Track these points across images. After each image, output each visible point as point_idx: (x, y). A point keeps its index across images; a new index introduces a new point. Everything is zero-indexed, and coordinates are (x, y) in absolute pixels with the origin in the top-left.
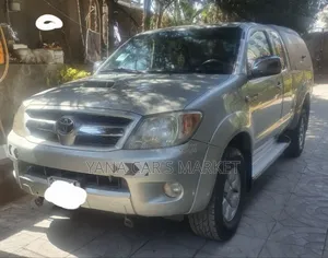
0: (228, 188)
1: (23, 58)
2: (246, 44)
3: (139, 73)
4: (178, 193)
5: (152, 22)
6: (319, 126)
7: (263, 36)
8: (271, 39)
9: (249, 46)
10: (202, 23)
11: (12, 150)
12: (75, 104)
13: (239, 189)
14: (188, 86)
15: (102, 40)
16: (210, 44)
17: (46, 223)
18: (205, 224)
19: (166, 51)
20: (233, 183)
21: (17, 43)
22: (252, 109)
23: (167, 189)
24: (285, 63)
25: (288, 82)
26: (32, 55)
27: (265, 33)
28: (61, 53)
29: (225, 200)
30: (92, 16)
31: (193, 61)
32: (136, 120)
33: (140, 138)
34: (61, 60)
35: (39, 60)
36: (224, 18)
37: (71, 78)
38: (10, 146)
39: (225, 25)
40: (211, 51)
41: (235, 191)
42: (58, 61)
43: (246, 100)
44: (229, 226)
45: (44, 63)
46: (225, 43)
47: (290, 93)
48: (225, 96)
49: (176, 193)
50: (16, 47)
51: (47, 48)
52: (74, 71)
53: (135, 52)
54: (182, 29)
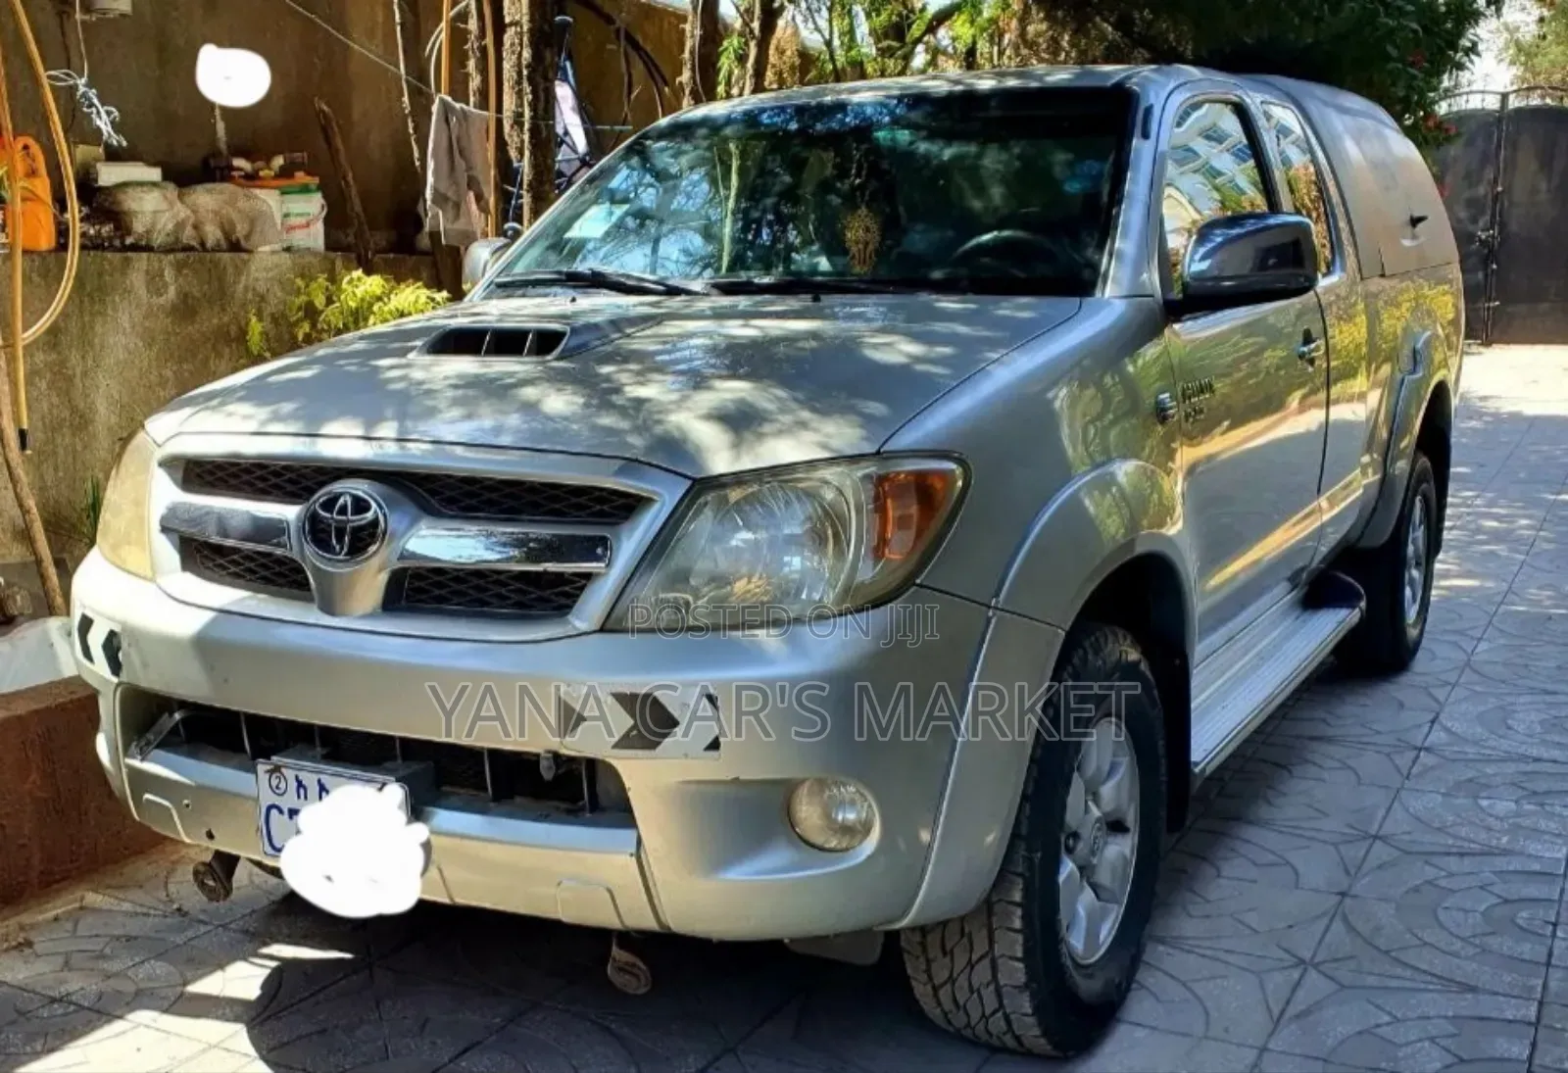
0: (1081, 811)
1: (139, 226)
2: (1158, 162)
3: (673, 291)
4: (855, 832)
5: (726, 63)
6: (1496, 537)
7: (1231, 124)
8: (1268, 140)
9: (1171, 170)
10: (952, 69)
11: (97, 638)
12: (388, 429)
13: (1131, 818)
14: (897, 350)
15: (501, 145)
16: (993, 160)
17: (244, 980)
18: (982, 972)
19: (790, 195)
20: (1107, 791)
21: (114, 155)
22: (1186, 455)
23: (808, 813)
24: (1336, 246)
25: (1349, 335)
26: (182, 212)
27: (1241, 111)
28: (313, 205)
29: (1068, 867)
30: (458, 36)
31: (919, 240)
32: (666, 496)
33: (681, 578)
34: (314, 237)
35: (213, 234)
36: (1055, 47)
37: (358, 317)
38: (86, 624)
39: (1061, 76)
40: (997, 192)
41: (1116, 826)
42: (300, 239)
43: (1161, 414)
44: (1089, 987)
45: (235, 247)
46: (1061, 157)
47: (1360, 383)
48: (1061, 397)
49: (847, 830)
50: (109, 175)
51: (252, 178)
52: (374, 284)
53: (648, 198)
54: (863, 95)
